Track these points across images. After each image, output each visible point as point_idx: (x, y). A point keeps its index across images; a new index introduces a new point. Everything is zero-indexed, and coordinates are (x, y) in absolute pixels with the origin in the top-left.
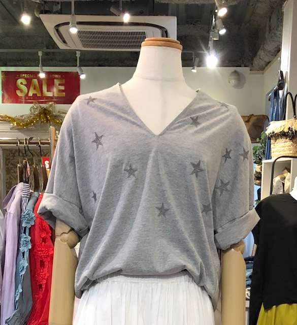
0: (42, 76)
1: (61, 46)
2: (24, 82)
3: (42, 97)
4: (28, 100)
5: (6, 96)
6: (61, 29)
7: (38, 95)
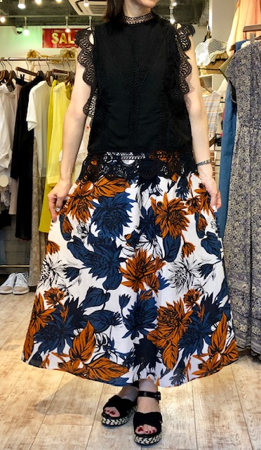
0: (68, 31)
1: (79, 13)
2: (57, 35)
3: (68, 44)
4: (59, 46)
5: (45, 44)
6: (79, 4)
7: (66, 43)
